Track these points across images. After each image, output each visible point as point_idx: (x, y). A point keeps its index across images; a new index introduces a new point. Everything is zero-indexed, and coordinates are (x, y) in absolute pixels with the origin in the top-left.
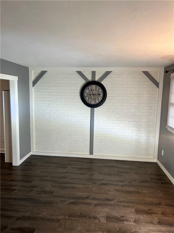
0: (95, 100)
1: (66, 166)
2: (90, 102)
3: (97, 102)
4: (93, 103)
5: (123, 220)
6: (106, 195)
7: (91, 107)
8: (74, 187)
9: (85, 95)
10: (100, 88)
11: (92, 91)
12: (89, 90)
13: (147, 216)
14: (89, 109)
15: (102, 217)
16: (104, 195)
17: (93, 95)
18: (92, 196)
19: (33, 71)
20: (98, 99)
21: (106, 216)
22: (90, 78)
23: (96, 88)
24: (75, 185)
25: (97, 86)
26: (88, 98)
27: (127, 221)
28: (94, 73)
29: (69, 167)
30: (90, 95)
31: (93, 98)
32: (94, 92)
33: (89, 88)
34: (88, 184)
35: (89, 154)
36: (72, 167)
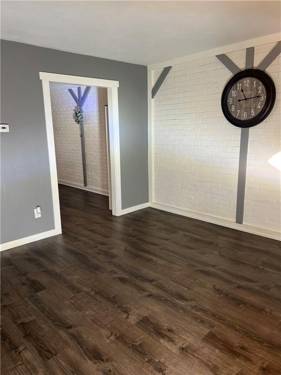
0: (248, 110)
1: (177, 230)
2: (240, 116)
3: (253, 114)
4: (244, 117)
5: (163, 336)
6: (186, 289)
7: (242, 127)
8: (151, 260)
9: (230, 101)
10: (261, 83)
11: (242, 91)
12: (238, 91)
13: (220, 354)
14: (238, 130)
15: (138, 315)
16: (183, 287)
17: (246, 99)
18: (161, 282)
19: (153, 71)
20: (256, 108)
21: (145, 317)
22: (242, 65)
23: (252, 84)
24: (155, 259)
25: (253, 79)
26: (235, 108)
27: (171, 340)
28: (250, 52)
29: (181, 233)
30: (239, 101)
31: (244, 106)
32: (248, 93)
33: (237, 86)
34: (179, 263)
35: (235, 221)
36: (184, 234)
